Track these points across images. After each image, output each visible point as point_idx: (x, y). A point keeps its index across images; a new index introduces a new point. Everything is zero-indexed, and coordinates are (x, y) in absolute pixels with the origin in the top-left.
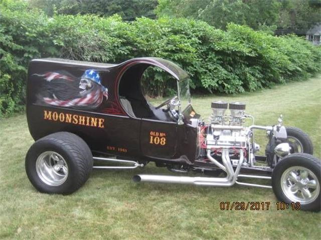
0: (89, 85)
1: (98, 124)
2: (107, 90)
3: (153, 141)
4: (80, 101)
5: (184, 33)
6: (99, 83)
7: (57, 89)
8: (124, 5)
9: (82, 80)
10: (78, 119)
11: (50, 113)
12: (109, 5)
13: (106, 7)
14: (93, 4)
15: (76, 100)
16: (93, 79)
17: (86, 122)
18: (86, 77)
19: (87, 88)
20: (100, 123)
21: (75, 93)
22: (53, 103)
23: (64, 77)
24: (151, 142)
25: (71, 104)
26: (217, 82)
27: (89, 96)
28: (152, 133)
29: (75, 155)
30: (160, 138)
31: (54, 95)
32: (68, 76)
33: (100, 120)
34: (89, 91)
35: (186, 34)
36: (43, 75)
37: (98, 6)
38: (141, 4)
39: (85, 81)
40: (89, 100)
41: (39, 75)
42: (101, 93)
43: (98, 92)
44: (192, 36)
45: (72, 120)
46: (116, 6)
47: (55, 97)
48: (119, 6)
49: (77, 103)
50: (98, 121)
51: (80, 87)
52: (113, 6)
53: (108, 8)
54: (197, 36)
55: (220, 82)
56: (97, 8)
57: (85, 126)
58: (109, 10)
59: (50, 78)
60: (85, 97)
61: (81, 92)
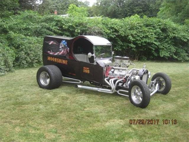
0: (63, 46)
1: (65, 63)
2: (69, 49)
3: (85, 71)
4: (60, 53)
5: (152, 26)
6: (66, 46)
7: (52, 48)
8: (144, 9)
9: (61, 44)
10: (59, 60)
11: (50, 57)
12: (135, 9)
13: (133, 10)
14: (126, 8)
15: (58, 53)
16: (64, 44)
17: (61, 62)
18: (62, 43)
19: (62, 48)
20: (66, 62)
21: (58, 50)
22: (51, 54)
23: (55, 43)
24: (84, 72)
25: (56, 54)
26: (170, 54)
27: (63, 51)
28: (84, 68)
29: (52, 73)
30: (87, 70)
31: (51, 50)
32: (56, 43)
33: (66, 61)
34: (63, 49)
35: (154, 27)
36: (48, 42)
37: (129, 10)
38: (154, 8)
39: (62, 45)
40: (63, 52)
41: (47, 42)
42: (67, 50)
43: (66, 49)
44: (157, 28)
45: (57, 61)
46: (139, 10)
47: (52, 51)
48: (141, 10)
49: (58, 54)
50: (65, 61)
51: (60, 47)
52: (137, 10)
53: (134, 10)
54: (160, 28)
55: (171, 54)
56: (128, 11)
57: (61, 63)
58: (135, 12)
59: (50, 43)
60: (61, 51)
61: (60, 49)
